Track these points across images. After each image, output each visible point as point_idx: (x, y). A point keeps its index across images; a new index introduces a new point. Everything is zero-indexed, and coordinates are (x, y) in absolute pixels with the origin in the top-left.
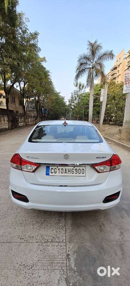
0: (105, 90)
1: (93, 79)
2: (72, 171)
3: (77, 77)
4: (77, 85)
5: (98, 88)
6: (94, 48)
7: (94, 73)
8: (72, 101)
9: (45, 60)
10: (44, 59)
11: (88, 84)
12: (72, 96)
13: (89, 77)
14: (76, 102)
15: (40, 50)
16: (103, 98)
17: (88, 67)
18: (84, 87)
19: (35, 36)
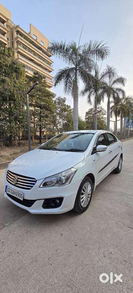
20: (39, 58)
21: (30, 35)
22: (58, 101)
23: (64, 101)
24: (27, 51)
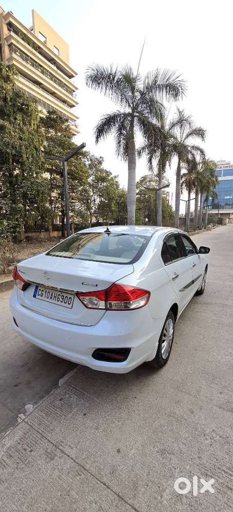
2: (58, 298)
20: (51, 79)
21: (32, 32)
22: (90, 162)
23: (100, 163)
24: (29, 66)
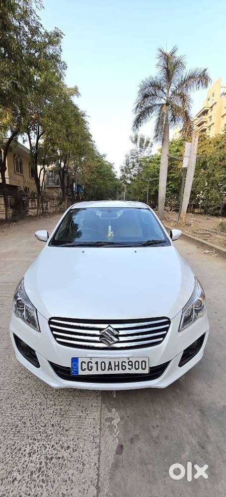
0: (193, 144)
1: (167, 126)
3: (138, 122)
4: (136, 140)
5: (174, 147)
6: (170, 65)
7: (170, 115)
8: (126, 170)
9: (77, 92)
10: (75, 91)
11: (157, 136)
12: (127, 160)
13: (160, 122)
14: (134, 171)
15: (65, 67)
16: (189, 162)
17: (157, 102)
18: (150, 144)
19: (55, 38)
